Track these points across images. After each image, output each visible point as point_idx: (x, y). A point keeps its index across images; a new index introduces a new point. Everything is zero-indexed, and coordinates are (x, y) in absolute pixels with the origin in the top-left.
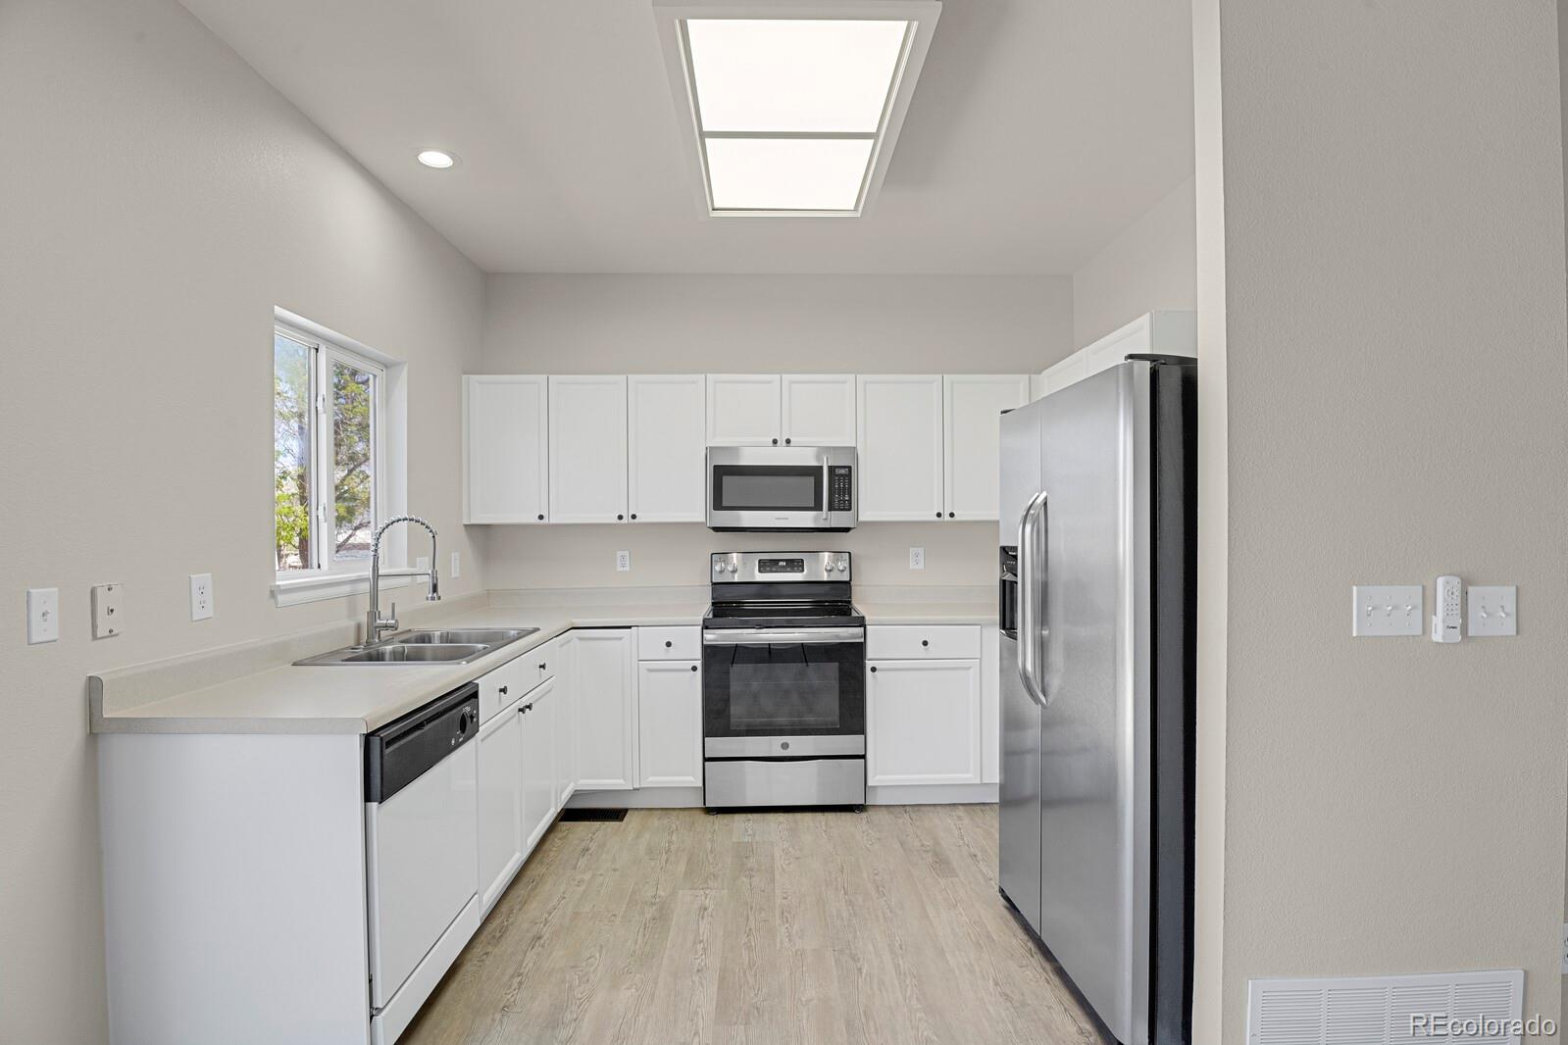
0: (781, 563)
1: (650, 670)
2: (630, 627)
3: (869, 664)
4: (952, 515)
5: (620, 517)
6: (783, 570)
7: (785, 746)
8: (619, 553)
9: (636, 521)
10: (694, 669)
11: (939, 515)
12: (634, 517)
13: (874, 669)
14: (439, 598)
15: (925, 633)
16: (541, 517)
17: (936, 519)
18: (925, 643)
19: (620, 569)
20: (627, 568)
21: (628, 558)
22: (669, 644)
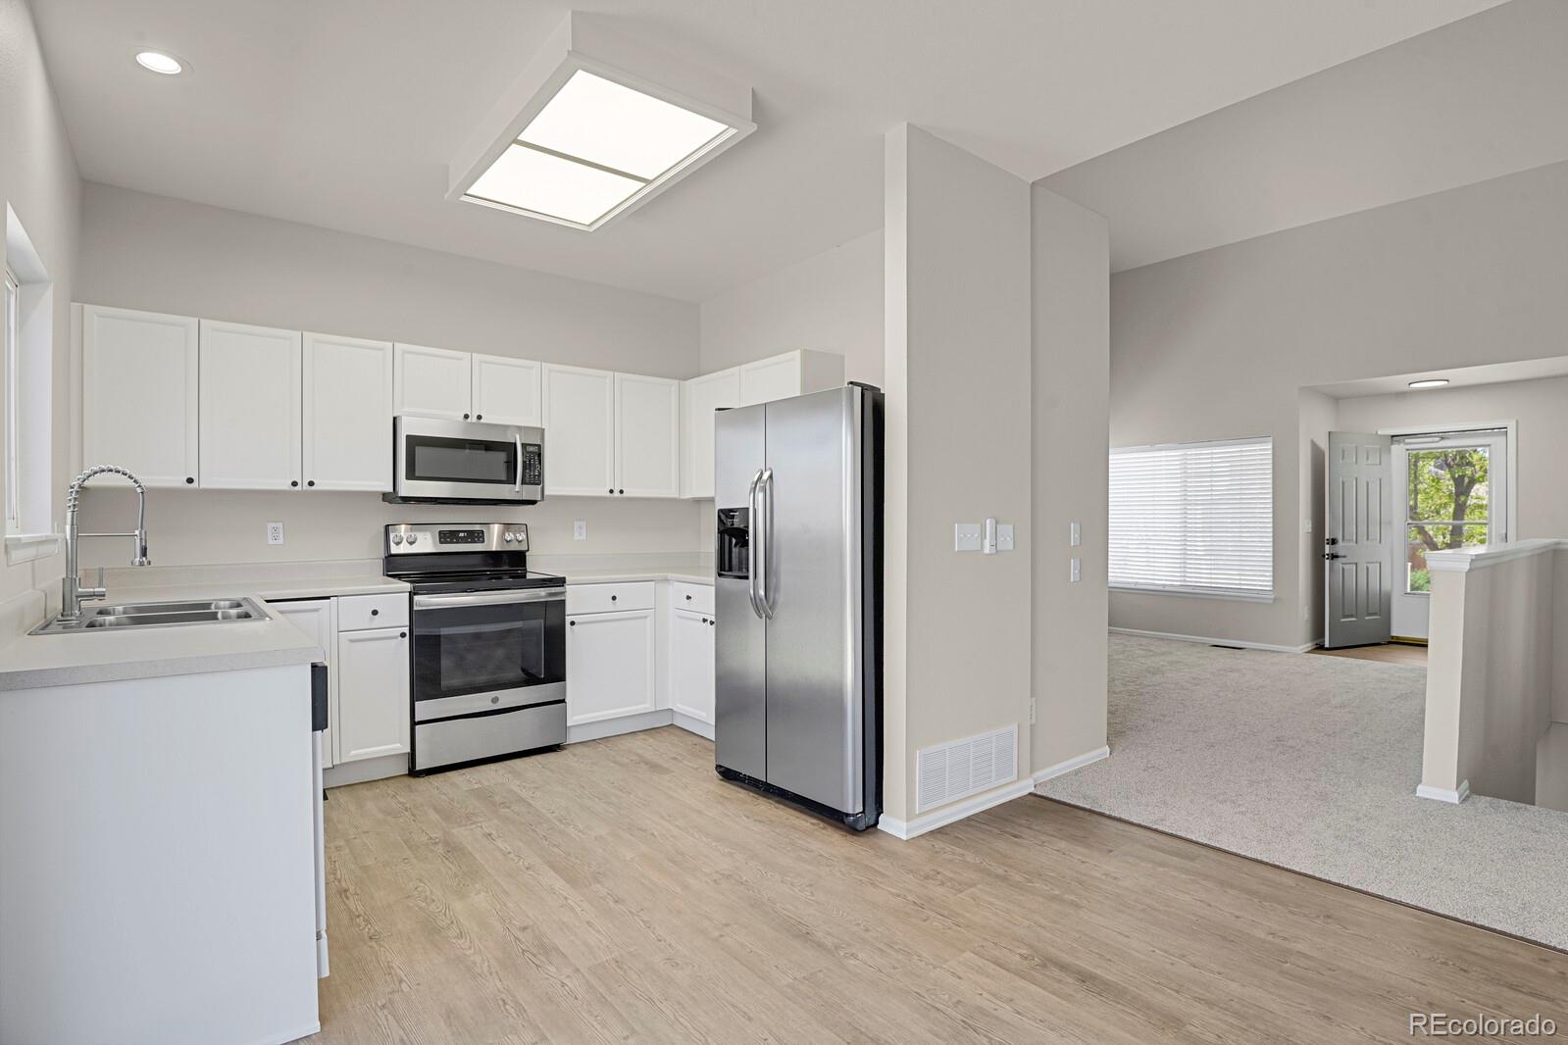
0: (462, 535)
1: (352, 641)
2: (328, 598)
3: (568, 619)
4: (621, 492)
5: (295, 484)
6: (464, 540)
7: (495, 700)
8: (271, 525)
9: (313, 488)
10: (403, 635)
11: (611, 491)
12: (311, 484)
13: (573, 623)
14: (149, 563)
15: (615, 589)
16: (190, 481)
17: (609, 494)
18: (614, 598)
19: (271, 542)
20: (281, 541)
21: (281, 531)
22: (375, 613)
